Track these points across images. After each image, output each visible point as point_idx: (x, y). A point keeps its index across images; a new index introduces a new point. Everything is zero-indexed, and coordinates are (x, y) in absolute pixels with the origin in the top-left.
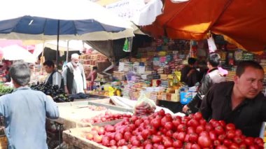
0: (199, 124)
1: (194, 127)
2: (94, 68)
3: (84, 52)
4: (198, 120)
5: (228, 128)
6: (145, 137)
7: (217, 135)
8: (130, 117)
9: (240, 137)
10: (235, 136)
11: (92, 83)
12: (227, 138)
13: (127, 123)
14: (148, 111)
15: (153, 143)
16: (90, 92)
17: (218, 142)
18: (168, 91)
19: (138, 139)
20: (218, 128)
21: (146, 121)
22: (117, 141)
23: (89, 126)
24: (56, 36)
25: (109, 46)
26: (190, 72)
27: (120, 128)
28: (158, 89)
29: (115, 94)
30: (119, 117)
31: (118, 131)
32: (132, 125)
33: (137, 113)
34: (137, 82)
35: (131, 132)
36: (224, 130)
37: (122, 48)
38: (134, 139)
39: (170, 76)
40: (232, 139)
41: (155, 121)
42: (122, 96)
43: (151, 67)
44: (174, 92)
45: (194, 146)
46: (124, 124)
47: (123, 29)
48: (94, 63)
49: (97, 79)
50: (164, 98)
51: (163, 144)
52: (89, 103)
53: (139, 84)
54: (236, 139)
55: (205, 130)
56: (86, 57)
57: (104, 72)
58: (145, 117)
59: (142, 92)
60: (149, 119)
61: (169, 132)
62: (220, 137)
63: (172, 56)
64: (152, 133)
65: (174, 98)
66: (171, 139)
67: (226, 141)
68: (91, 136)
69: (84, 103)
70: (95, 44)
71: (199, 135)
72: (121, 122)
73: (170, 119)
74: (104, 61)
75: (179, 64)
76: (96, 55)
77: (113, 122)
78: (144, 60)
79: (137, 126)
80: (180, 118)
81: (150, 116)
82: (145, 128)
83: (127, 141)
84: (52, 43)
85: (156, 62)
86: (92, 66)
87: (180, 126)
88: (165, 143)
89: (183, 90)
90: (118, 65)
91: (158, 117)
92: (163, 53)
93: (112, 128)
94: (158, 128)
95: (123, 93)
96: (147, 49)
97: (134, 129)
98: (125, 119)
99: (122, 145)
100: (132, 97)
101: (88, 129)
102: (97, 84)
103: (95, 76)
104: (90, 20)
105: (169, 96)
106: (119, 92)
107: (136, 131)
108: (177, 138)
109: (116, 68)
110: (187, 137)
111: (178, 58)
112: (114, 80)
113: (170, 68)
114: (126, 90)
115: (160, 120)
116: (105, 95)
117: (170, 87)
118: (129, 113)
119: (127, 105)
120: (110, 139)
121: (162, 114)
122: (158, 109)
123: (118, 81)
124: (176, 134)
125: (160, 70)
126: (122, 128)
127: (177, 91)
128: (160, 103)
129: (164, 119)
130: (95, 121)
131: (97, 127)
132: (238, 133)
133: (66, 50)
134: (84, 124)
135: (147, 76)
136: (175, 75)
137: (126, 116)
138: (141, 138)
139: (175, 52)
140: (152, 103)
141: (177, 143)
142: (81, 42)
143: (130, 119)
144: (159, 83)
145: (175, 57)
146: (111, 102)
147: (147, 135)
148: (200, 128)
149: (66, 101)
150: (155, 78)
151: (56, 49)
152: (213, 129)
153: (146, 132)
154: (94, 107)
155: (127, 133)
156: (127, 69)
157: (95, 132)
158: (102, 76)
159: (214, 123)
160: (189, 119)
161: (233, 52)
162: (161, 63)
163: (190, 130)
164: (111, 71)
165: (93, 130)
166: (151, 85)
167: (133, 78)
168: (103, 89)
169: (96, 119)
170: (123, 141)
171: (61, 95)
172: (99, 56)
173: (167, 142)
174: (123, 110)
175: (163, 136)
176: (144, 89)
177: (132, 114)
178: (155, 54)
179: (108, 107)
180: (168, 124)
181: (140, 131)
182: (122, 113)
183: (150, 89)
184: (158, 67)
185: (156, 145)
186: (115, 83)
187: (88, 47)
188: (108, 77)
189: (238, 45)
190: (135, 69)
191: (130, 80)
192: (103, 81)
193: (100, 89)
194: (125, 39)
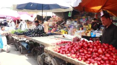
0: (98, 45)
1: (96, 46)
2: (57, 23)
3: (53, 17)
4: (98, 43)
5: (110, 47)
6: (77, 50)
7: (105, 49)
8: (71, 42)
9: (115, 50)
10: (113, 50)
11: (56, 29)
12: (109, 50)
13: (70, 45)
14: (78, 40)
15: (80, 53)
16: (55, 32)
17: (106, 52)
18: (86, 32)
19: (74, 51)
20: (106, 47)
21: (77, 44)
22: (66, 52)
23: (55, 46)
24: (42, 10)
25: (62, 14)
26: (95, 24)
27: (67, 46)
28: (82, 31)
29: (65, 33)
30: (67, 42)
31: (66, 48)
32: (72, 45)
33: (74, 41)
34: (74, 28)
35: (71, 48)
36: (108, 47)
37: (68, 15)
38: (72, 51)
39: (87, 26)
40: (111, 51)
41: (81, 44)
42: (68, 34)
43: (79, 23)
44: (88, 32)
45: (96, 54)
46: (68, 45)
47: (68, 8)
48: (57, 21)
49: (58, 27)
50: (84, 35)
51: (84, 53)
52: (55, 37)
53: (75, 29)
54: (113, 51)
55: (101, 47)
56: (54, 19)
57: (61, 25)
58: (77, 42)
59: (76, 33)
60: (78, 43)
61: (86, 48)
62: (107, 50)
63: (88, 18)
64: (80, 49)
65: (89, 35)
66: (87, 51)
67: (109, 52)
68: (55, 50)
69: (53, 37)
70: (57, 14)
71: (98, 50)
72: (67, 44)
73: (87, 43)
74: (60, 20)
75: (91, 21)
76: (57, 18)
77: (64, 44)
78: (76, 20)
79: (74, 46)
80: (91, 43)
81: (79, 42)
82: (77, 47)
83: (70, 52)
84: (40, 13)
85: (81, 21)
86: (56, 22)
87: (91, 46)
88: (85, 53)
89: (92, 32)
90: (66, 22)
91: (82, 42)
92: (84, 17)
93: (64, 47)
94: (82, 47)
95: (68, 33)
96: (78, 15)
97: (73, 47)
98: (69, 43)
99: (68, 53)
100: (72, 34)
101: (54, 47)
102: (58, 29)
103: (57, 26)
104: (55, 4)
105: (86, 34)
106: (67, 32)
107: (73, 48)
108: (89, 51)
109: (65, 23)
110: (94, 50)
111: (90, 19)
112: (65, 28)
113: (87, 23)
114: (69, 32)
115: (83, 44)
116: (61, 34)
117: (87, 30)
118: (70, 41)
119: (70, 37)
120: (63, 51)
121: (84, 41)
122: (82, 39)
123: (66, 28)
124: (89, 49)
125: (83, 24)
126: (68, 47)
127: (89, 32)
128: (83, 37)
129: (84, 43)
130: (57, 44)
131: (58, 46)
132: (114, 48)
133: (46, 16)
134: (53, 45)
135: (78, 26)
136: (89, 26)
137: (69, 42)
138: (75, 51)
139: (89, 17)
140: (80, 37)
141: (89, 52)
142: (51, 13)
143: (71, 43)
144: (82, 29)
145: (89, 19)
146: (63, 36)
147: (78, 49)
148: (99, 47)
149: (46, 36)
150: (81, 27)
151: (42, 16)
152: (104, 47)
153: (77, 48)
154: (57, 38)
155: (70, 49)
156: (70, 23)
157: (57, 48)
158: (60, 26)
159: (104, 44)
160: (94, 43)
161: (112, 17)
162: (83, 21)
163: (95, 48)
164: (63, 24)
165: (56, 47)
166: (79, 30)
167: (72, 27)
168: (60, 31)
169: (58, 43)
170: (68, 52)
171: (44, 34)
172: (59, 18)
173: (86, 52)
174: (68, 39)
175: (84, 50)
176: (77, 31)
177: (72, 41)
178: (81, 17)
179: (62, 38)
180: (86, 45)
181: (75, 48)
182: (68, 41)
183: (79, 31)
184: (82, 23)
185: (81, 53)
186: (65, 29)
187: (54, 15)
188: (62, 27)
189: (113, 14)
190: (73, 24)
191: (71, 28)
192: (60, 28)
193: (59, 31)
194: (69, 12)
